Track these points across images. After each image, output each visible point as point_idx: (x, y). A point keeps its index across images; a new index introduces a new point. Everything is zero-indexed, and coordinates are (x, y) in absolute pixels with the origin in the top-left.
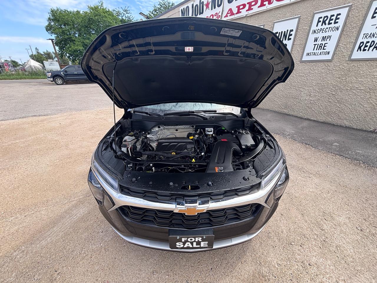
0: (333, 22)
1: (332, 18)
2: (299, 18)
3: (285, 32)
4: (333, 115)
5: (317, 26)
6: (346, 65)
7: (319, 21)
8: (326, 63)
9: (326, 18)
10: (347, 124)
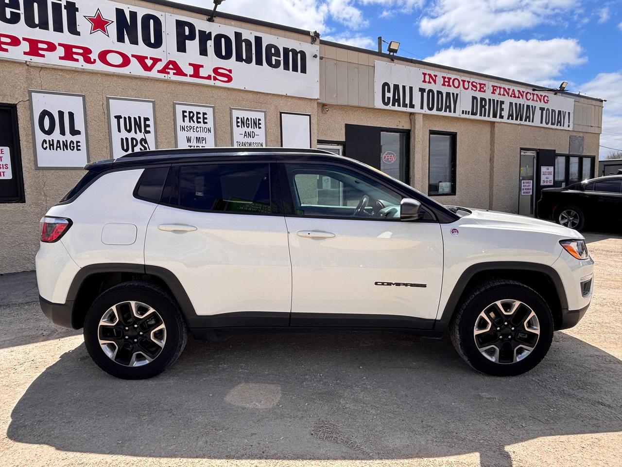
0: (201, 120)
1: (199, 116)
2: (154, 103)
3: (135, 119)
5: (184, 121)
7: (184, 116)
9: (192, 114)
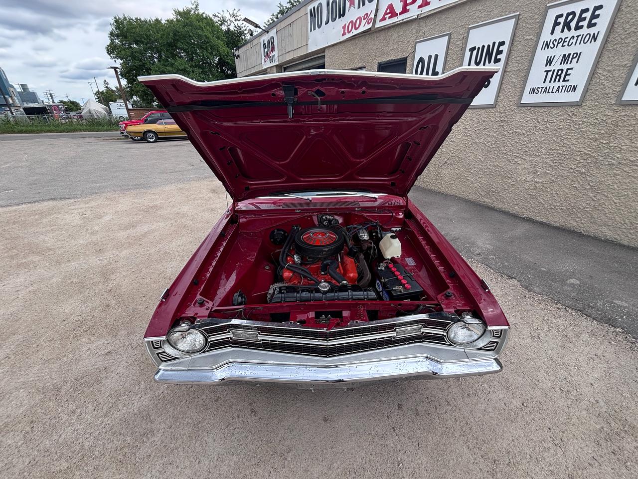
0: (585, 23)
1: (584, 15)
2: (518, 18)
3: (489, 46)
4: (579, 215)
5: (552, 33)
6: (610, 113)
7: (556, 24)
8: (569, 110)
9: (570, 17)
10: (609, 234)
